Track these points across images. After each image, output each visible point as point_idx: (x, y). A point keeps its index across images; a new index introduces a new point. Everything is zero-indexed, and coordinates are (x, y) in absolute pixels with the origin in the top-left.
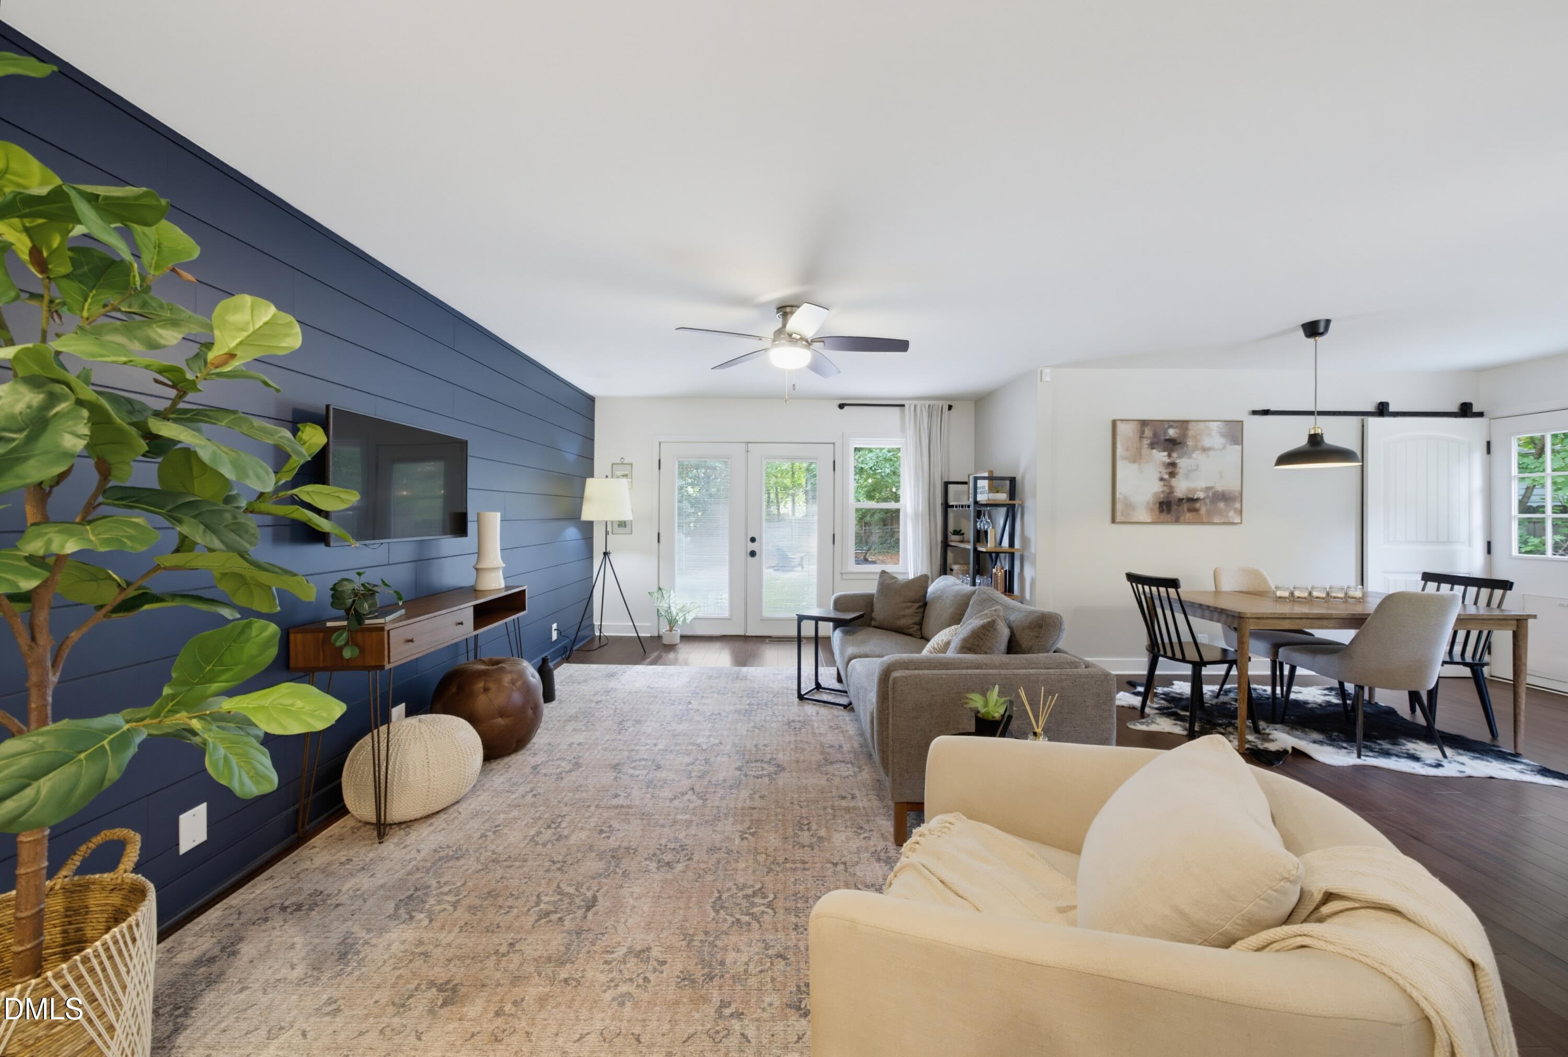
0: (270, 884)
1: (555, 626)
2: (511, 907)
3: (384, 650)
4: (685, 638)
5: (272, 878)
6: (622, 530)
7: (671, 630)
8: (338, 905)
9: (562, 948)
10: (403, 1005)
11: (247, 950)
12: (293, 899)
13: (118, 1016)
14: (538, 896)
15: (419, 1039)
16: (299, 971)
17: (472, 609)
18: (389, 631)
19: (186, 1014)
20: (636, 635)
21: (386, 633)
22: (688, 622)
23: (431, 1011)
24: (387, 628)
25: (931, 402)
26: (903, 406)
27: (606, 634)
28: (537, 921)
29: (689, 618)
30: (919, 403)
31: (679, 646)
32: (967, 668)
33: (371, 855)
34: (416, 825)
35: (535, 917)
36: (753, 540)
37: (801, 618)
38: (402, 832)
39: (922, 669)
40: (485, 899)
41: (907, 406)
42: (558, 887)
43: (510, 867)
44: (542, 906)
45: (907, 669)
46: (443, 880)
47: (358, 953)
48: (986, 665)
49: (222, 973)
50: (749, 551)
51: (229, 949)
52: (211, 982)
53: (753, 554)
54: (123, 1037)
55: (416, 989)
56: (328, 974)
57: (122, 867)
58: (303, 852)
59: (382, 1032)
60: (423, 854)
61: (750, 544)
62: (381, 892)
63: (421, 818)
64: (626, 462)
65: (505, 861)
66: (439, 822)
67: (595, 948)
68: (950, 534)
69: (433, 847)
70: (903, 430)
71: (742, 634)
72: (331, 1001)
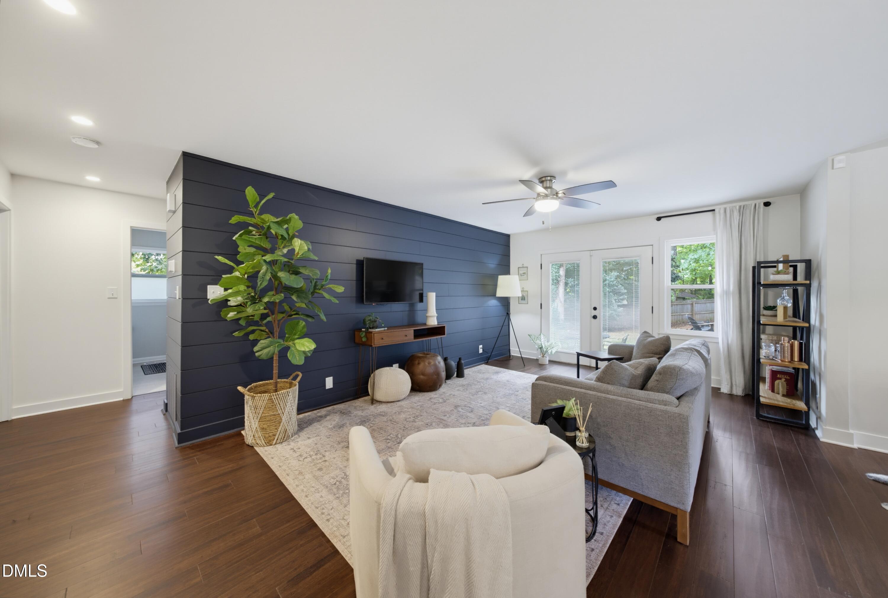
0: (344, 406)
1: (481, 346)
2: (381, 433)
3: (372, 340)
4: (552, 362)
5: (345, 404)
6: (523, 302)
7: (543, 357)
8: (350, 416)
9: (381, 449)
10: (340, 443)
11: (328, 418)
12: (344, 411)
13: (285, 411)
14: (391, 434)
15: (335, 451)
16: (331, 427)
17: (413, 331)
18: (374, 334)
19: (310, 425)
20: (520, 356)
21: (373, 334)
22: (553, 353)
23: (343, 447)
24: (373, 333)
25: (742, 204)
26: (714, 210)
27: (513, 354)
28: (384, 440)
29: (554, 351)
30: (728, 206)
31: (548, 366)
32: (581, 388)
33: (367, 407)
34: (384, 404)
35: (384, 439)
36: (595, 309)
37: (579, 355)
38: (379, 404)
39: (554, 383)
40: (378, 429)
41: (717, 211)
42: (398, 434)
43: (392, 424)
44: (389, 437)
45: (545, 381)
46: (375, 420)
47: (343, 428)
48: (594, 388)
49: (321, 420)
50: (592, 315)
51: (326, 416)
52: (318, 421)
53: (595, 317)
54: (286, 417)
55: (345, 441)
56: (335, 430)
57: (296, 381)
58: (356, 401)
59: (331, 446)
60: (378, 411)
61: (593, 311)
62: (360, 417)
63: (386, 402)
64: (524, 266)
65: (393, 422)
66: (389, 405)
67: (388, 453)
68: (762, 309)
69: (381, 411)
70: (715, 229)
71: (588, 365)
72: (330, 435)
